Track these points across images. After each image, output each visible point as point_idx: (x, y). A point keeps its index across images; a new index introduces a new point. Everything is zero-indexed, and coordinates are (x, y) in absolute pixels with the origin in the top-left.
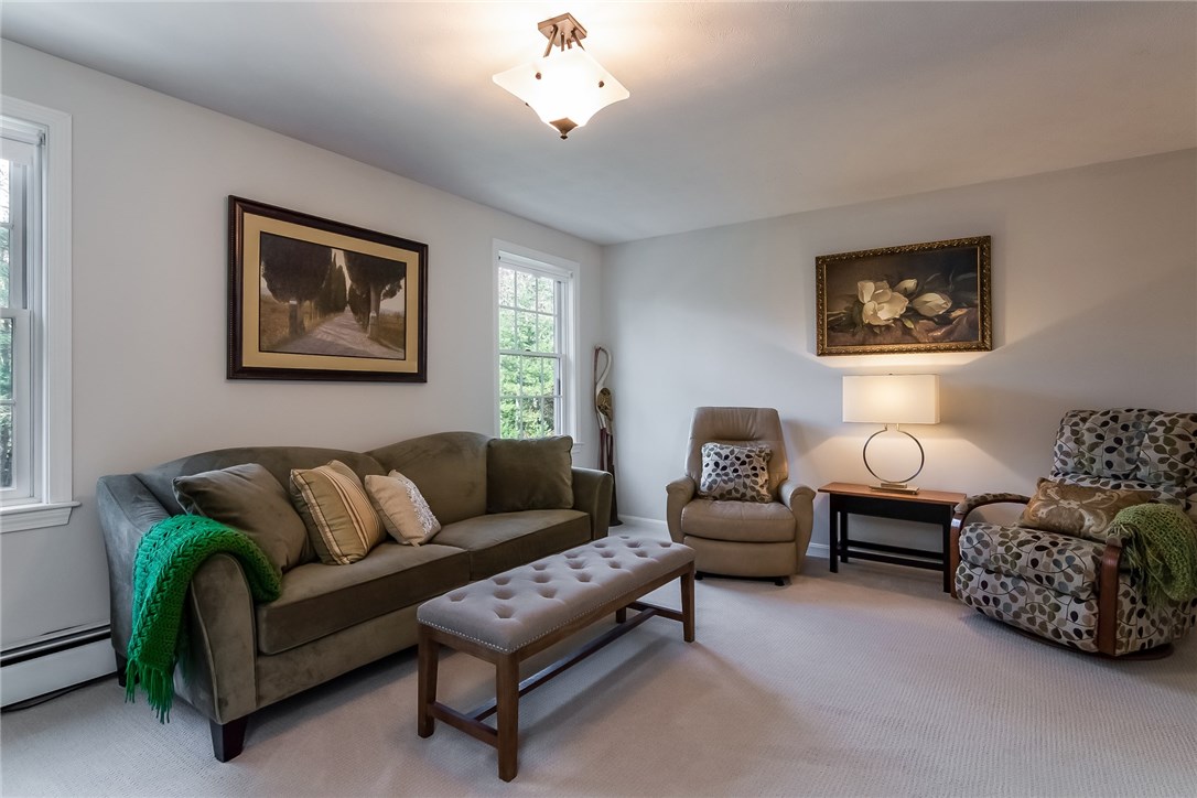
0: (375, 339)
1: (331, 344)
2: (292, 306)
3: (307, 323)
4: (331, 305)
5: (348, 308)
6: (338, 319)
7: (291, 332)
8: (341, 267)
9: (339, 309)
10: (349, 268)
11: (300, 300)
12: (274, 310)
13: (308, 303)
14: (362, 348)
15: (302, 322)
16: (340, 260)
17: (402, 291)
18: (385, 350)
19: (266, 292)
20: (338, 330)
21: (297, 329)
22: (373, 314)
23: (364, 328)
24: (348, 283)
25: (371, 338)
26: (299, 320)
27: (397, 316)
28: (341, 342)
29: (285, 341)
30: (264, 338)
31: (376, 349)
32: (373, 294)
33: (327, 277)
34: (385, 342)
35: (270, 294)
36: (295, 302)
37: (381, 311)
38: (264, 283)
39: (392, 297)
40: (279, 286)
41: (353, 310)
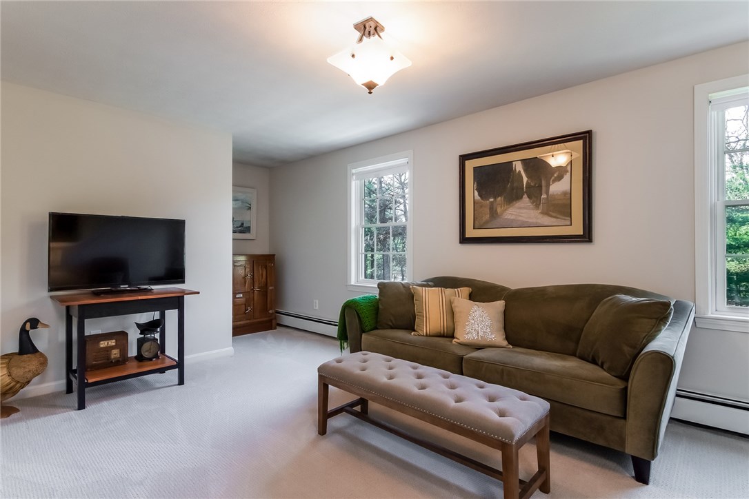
0: (545, 213)
1: (513, 220)
2: (492, 202)
3: (499, 210)
4: (514, 196)
5: (525, 196)
6: (519, 204)
7: (490, 217)
8: (520, 172)
9: (519, 198)
10: (525, 171)
11: (495, 198)
12: (481, 207)
13: (500, 198)
14: (534, 221)
15: (496, 210)
16: (519, 167)
17: (569, 174)
18: (554, 220)
19: (477, 197)
20: (518, 211)
21: (494, 214)
22: (544, 196)
23: (537, 207)
24: (525, 179)
25: (542, 213)
26: (494, 209)
27: (565, 193)
28: (520, 218)
29: (487, 222)
30: (476, 222)
31: (546, 220)
32: (544, 183)
33: (510, 181)
34: (553, 214)
35: (479, 198)
36: (492, 200)
37: (550, 193)
38: (476, 193)
39: (559, 180)
40: (484, 193)
41: (529, 197)
